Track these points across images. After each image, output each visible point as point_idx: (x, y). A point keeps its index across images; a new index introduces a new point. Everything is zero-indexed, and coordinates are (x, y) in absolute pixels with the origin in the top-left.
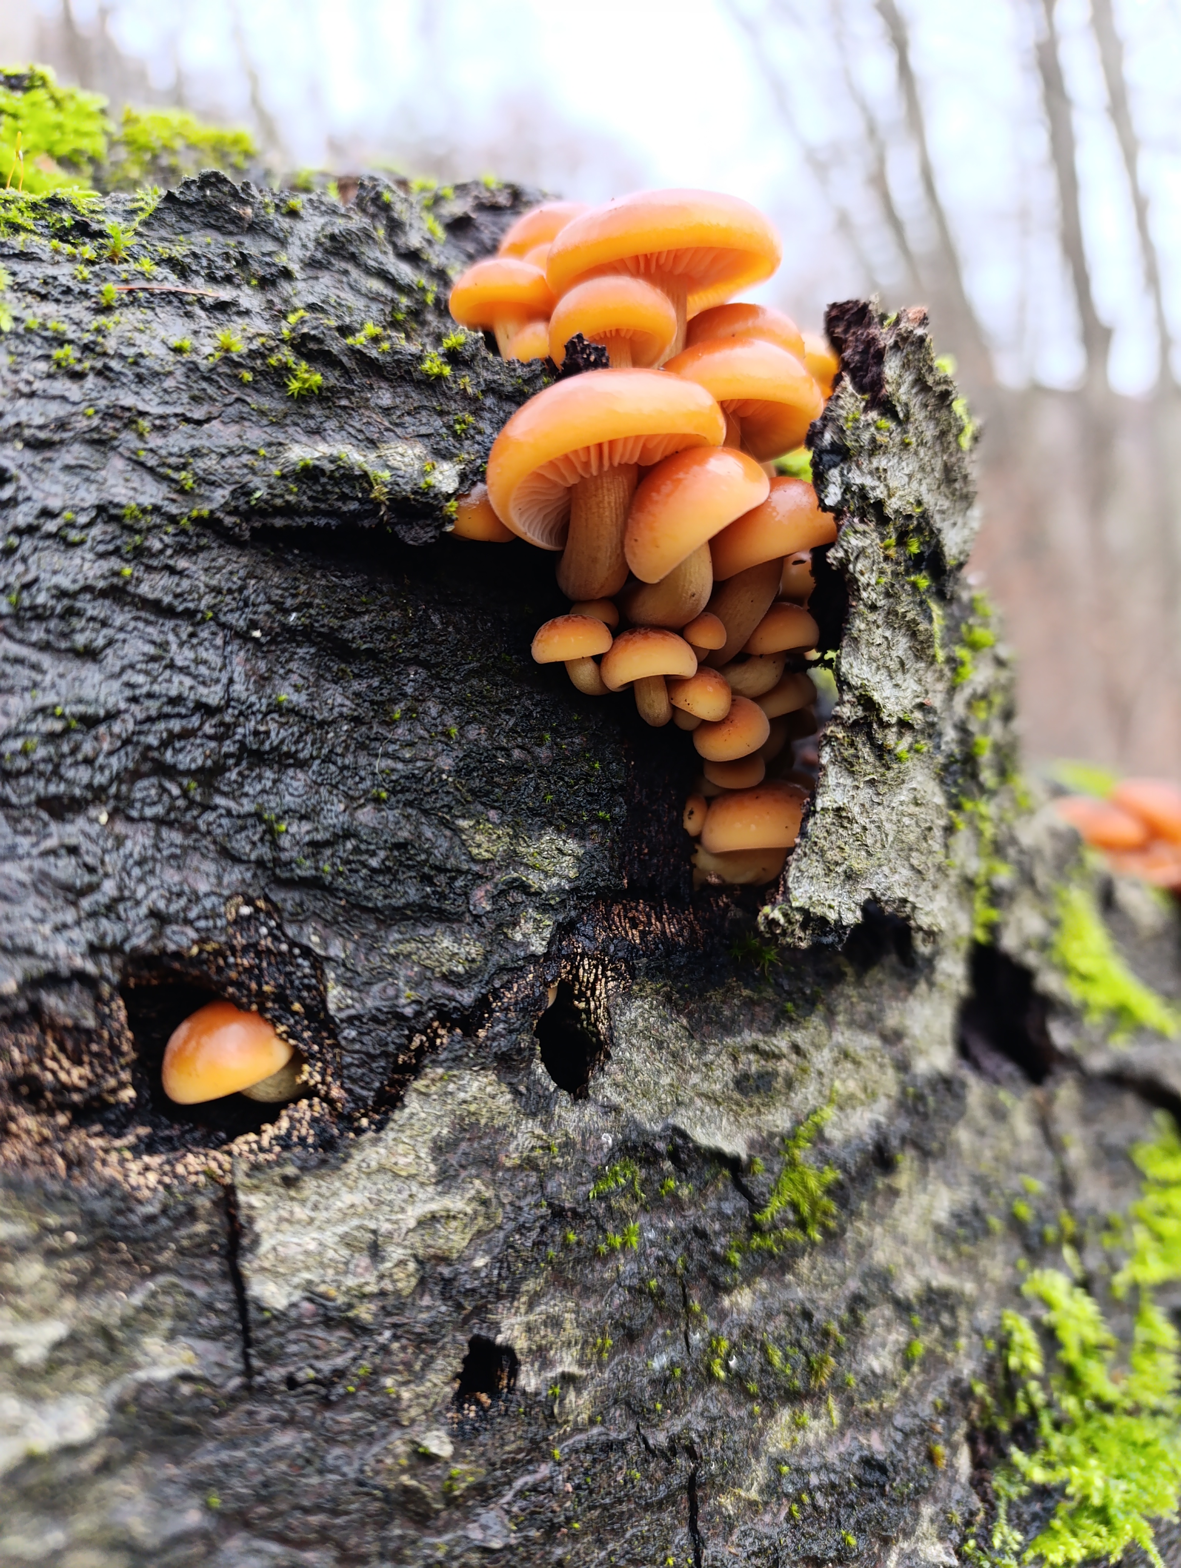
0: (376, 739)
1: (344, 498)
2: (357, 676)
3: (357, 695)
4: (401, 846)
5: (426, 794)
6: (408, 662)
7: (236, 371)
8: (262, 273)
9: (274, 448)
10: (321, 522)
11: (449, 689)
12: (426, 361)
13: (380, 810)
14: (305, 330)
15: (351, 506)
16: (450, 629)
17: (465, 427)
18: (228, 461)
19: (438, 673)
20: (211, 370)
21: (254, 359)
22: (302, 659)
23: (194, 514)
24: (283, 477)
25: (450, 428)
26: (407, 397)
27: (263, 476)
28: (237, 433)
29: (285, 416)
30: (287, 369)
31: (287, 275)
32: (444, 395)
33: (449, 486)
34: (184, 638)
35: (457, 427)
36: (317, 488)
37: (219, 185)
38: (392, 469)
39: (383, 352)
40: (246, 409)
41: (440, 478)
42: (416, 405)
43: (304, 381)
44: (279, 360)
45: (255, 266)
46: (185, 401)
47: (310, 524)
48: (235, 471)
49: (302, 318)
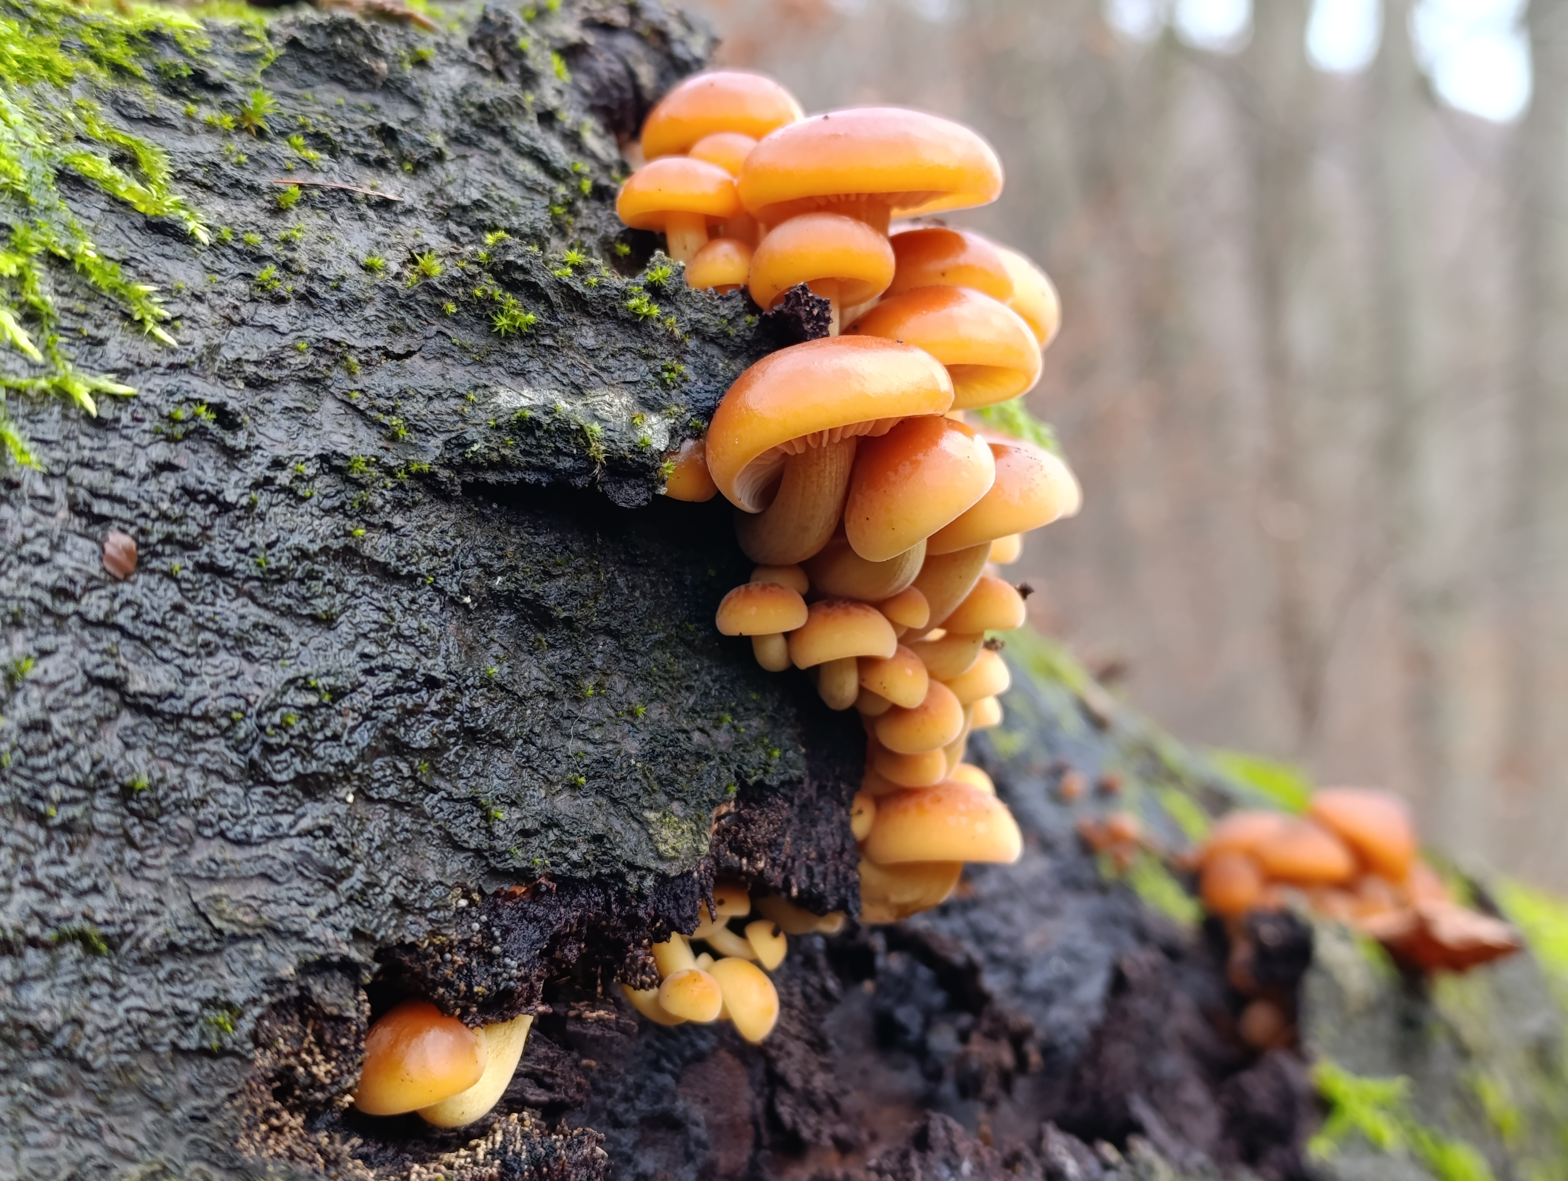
0: (568, 718)
1: (557, 452)
2: (551, 646)
3: (551, 667)
4: (598, 839)
5: (615, 781)
6: (597, 631)
7: (437, 300)
8: (417, 157)
9: (480, 391)
10: (531, 477)
11: (635, 662)
12: (632, 297)
13: (576, 798)
14: (511, 258)
15: (566, 463)
16: (637, 594)
17: (674, 375)
18: (436, 405)
19: (627, 644)
20: (409, 297)
21: (456, 287)
22: (503, 627)
23: (414, 468)
24: (498, 428)
25: (656, 374)
26: (609, 335)
27: (475, 425)
28: (440, 371)
29: (489, 354)
30: (492, 300)
31: (439, 157)
32: (650, 336)
33: (660, 443)
34: (406, 604)
35: (666, 375)
36: (531, 440)
37: (353, 34)
38: (601, 420)
39: (589, 286)
40: (447, 344)
41: (650, 432)
42: (619, 345)
43: (513, 318)
44: (485, 291)
45: (406, 146)
46: (385, 332)
47: (522, 481)
48: (445, 417)
49: (502, 240)
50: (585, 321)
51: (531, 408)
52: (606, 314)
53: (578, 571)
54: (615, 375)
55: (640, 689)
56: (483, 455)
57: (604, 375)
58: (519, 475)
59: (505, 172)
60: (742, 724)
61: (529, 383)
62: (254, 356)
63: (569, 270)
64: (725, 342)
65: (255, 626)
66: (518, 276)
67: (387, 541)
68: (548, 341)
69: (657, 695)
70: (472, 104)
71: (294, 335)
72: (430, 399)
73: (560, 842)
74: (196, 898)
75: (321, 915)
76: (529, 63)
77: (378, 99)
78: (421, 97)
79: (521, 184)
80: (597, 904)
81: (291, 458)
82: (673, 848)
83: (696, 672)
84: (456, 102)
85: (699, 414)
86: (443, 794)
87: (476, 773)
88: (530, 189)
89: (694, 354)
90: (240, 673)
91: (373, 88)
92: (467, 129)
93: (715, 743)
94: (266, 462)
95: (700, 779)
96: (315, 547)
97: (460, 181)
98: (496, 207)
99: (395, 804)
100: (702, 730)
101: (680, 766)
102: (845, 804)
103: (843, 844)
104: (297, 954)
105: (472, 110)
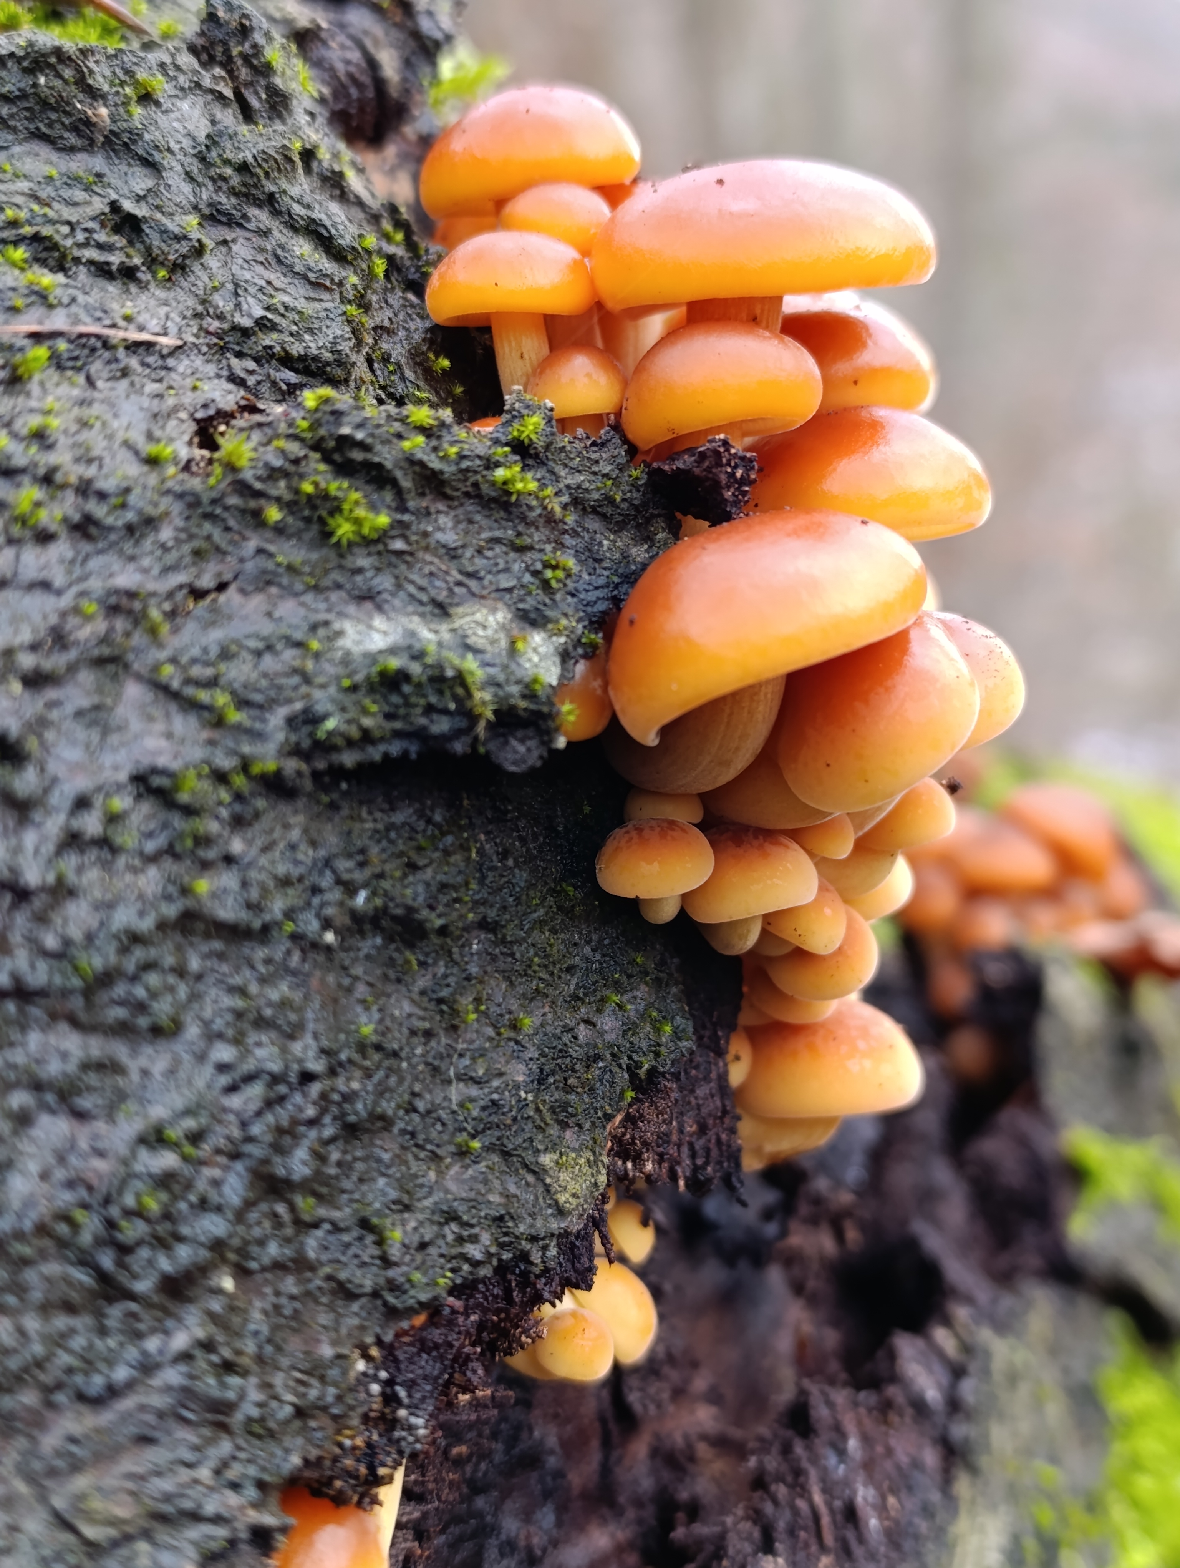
0: (446, 1056)
1: (430, 710)
3: (423, 994)
4: (499, 1219)
5: (506, 1127)
6: (471, 928)
7: (253, 504)
8: (172, 257)
9: (321, 632)
10: (395, 748)
11: (512, 955)
12: (497, 465)
13: (466, 1167)
14: (346, 430)
15: (441, 726)
16: (510, 862)
17: (560, 574)
18: (268, 662)
19: (504, 936)
20: (214, 502)
21: (277, 480)
22: (368, 957)
23: (256, 769)
24: (354, 688)
25: (536, 573)
26: (471, 522)
27: (323, 686)
28: (265, 607)
29: (327, 572)
30: (325, 496)
31: (199, 251)
32: (523, 518)
33: (550, 674)
34: (262, 969)
35: (549, 574)
36: (395, 699)
37: (60, 67)
38: (476, 651)
39: (445, 458)
40: (270, 565)
41: (536, 659)
42: (485, 535)
43: (357, 522)
44: (316, 484)
45: (155, 241)
46: (188, 560)
47: (386, 756)
48: (283, 681)
49: (327, 401)
50: (441, 506)
51: (393, 651)
52: (467, 494)
53: (447, 853)
54: (486, 582)
55: (520, 990)
56: (342, 735)
57: (473, 584)
58: (382, 748)
59: (279, 261)
60: (626, 997)
61: (379, 608)
62: (26, 636)
63: (420, 439)
64: (609, 511)
65: (86, 1066)
66: (357, 455)
67: (229, 879)
68: (399, 545)
69: (537, 990)
70: (227, 162)
71: (74, 590)
72: (258, 654)
73: (460, 1240)
74: (59, 1503)
75: (218, 1472)
76: (278, 81)
77: (98, 162)
78: (157, 157)
79: (305, 277)
80: (496, 1297)
81: (99, 789)
82: (574, 1195)
83: (576, 944)
84: (202, 158)
85: (591, 622)
86: (327, 1226)
87: (361, 1180)
88: (316, 285)
89: (575, 534)
90: (73, 1145)
91: (90, 147)
92: (227, 202)
93: (602, 1033)
94: (67, 804)
95: (592, 1090)
96: (146, 924)
97: (230, 286)
98: (284, 323)
99: (278, 1266)
100: (587, 1022)
101: (571, 1081)
102: (720, 1053)
103: (724, 1106)
104: (195, 1544)
105: (228, 171)
